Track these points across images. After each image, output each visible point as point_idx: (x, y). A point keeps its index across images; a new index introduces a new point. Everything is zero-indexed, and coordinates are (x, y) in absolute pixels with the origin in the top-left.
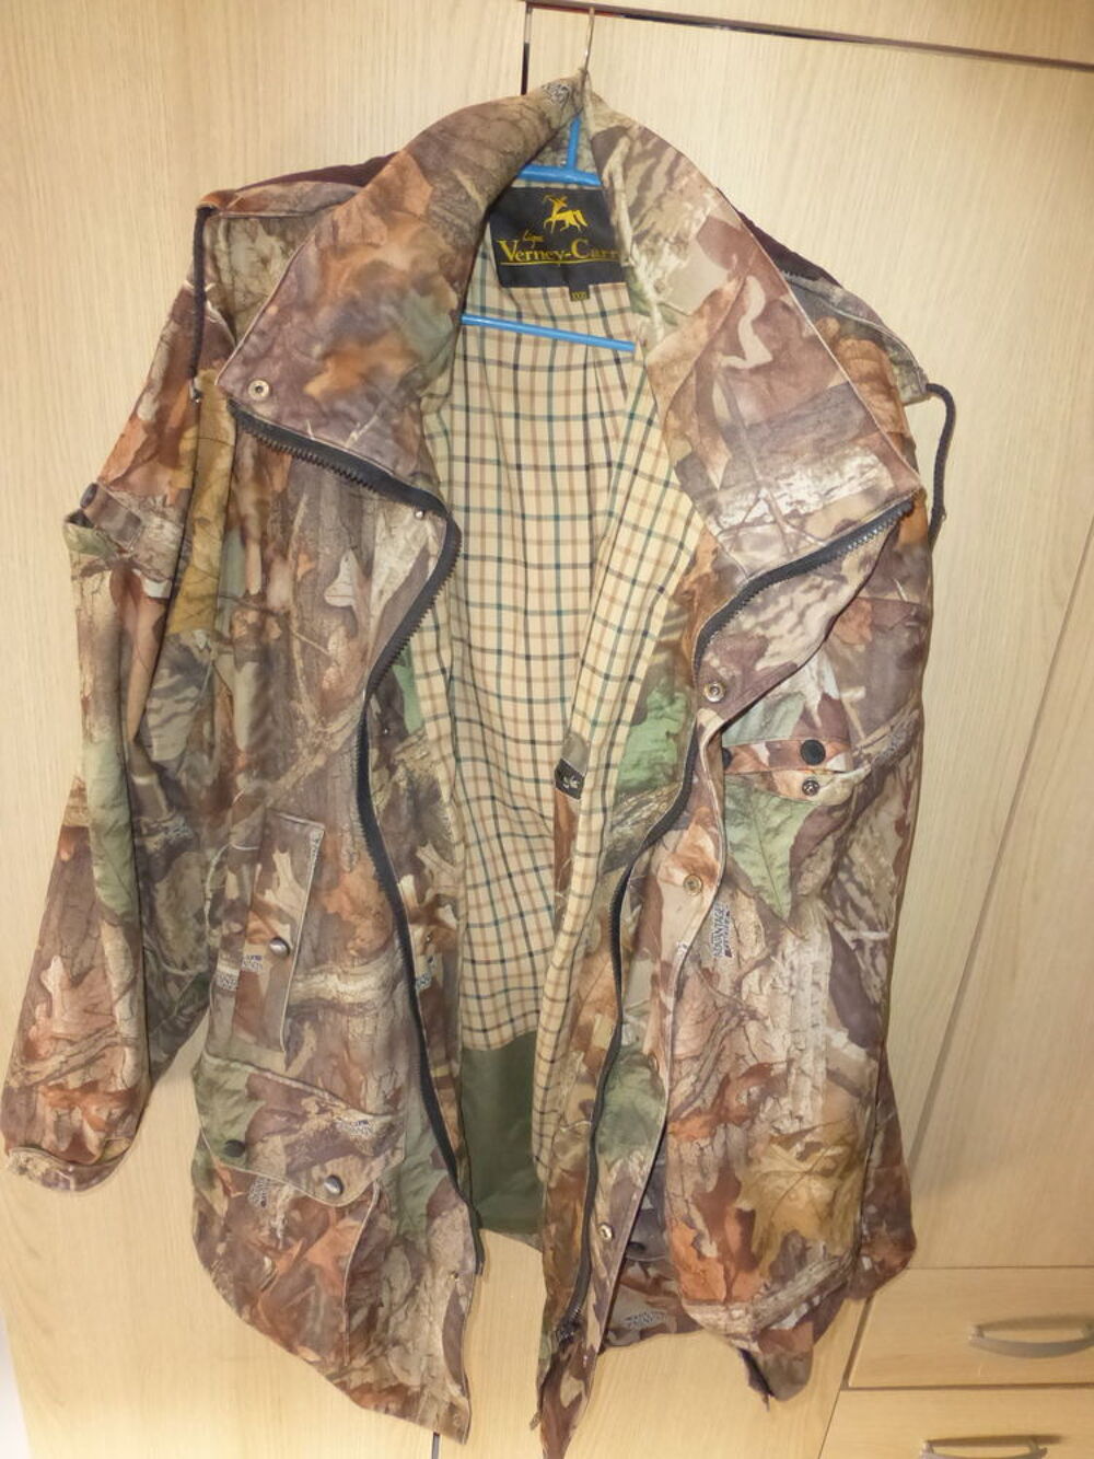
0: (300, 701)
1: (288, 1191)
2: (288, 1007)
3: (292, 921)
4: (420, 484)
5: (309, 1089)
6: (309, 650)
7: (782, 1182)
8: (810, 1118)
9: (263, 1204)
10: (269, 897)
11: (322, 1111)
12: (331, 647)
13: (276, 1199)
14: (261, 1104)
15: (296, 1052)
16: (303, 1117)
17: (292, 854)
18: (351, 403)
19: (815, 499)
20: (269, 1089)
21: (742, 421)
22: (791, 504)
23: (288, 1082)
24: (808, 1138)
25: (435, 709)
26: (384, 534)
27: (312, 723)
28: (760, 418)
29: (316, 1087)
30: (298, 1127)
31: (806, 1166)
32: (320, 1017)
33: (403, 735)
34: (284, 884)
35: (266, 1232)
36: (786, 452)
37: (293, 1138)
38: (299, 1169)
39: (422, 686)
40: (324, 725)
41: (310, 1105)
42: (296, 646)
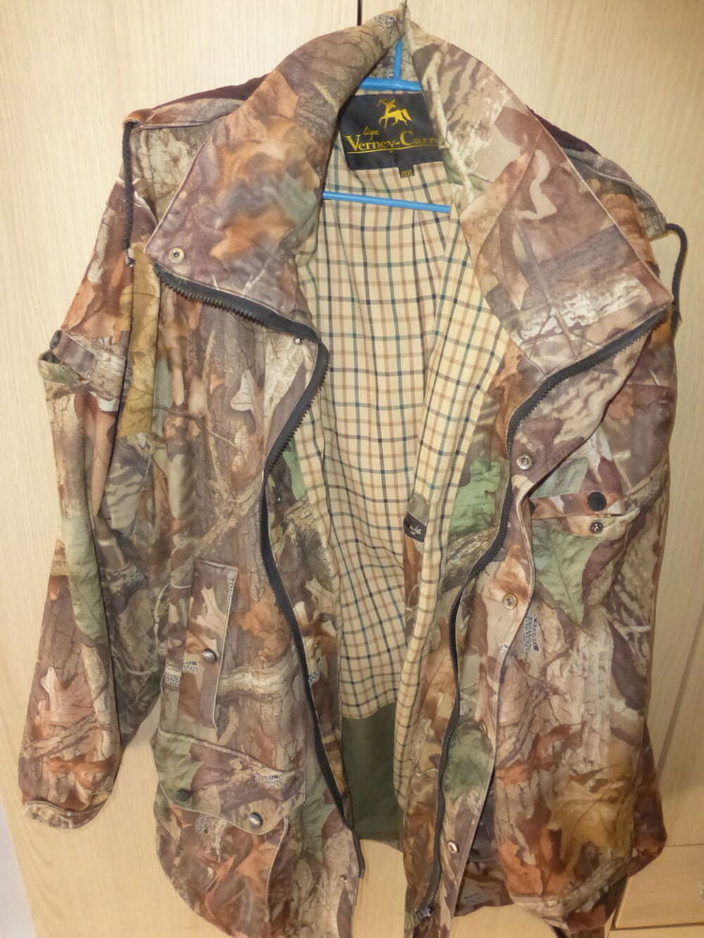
0: (216, 480)
1: (222, 823)
2: (218, 698)
3: (217, 637)
4: (298, 319)
5: (234, 753)
6: (221, 443)
7: (579, 808)
8: (599, 762)
9: (206, 831)
10: (200, 621)
11: (244, 768)
12: (237, 440)
13: (214, 827)
14: (201, 763)
15: (225, 728)
16: (231, 772)
17: (215, 590)
18: (244, 261)
19: (593, 313)
20: (206, 754)
21: (535, 258)
22: (574, 319)
23: (219, 749)
24: (598, 776)
25: (314, 481)
26: (272, 357)
27: (225, 496)
28: (549, 255)
29: (240, 752)
30: (228, 779)
31: (597, 796)
32: (241, 703)
33: (292, 501)
34: (210, 611)
35: (208, 851)
36: (569, 281)
37: (225, 786)
38: (230, 808)
39: (304, 465)
40: (234, 498)
41: (236, 764)
42: (212, 441)
